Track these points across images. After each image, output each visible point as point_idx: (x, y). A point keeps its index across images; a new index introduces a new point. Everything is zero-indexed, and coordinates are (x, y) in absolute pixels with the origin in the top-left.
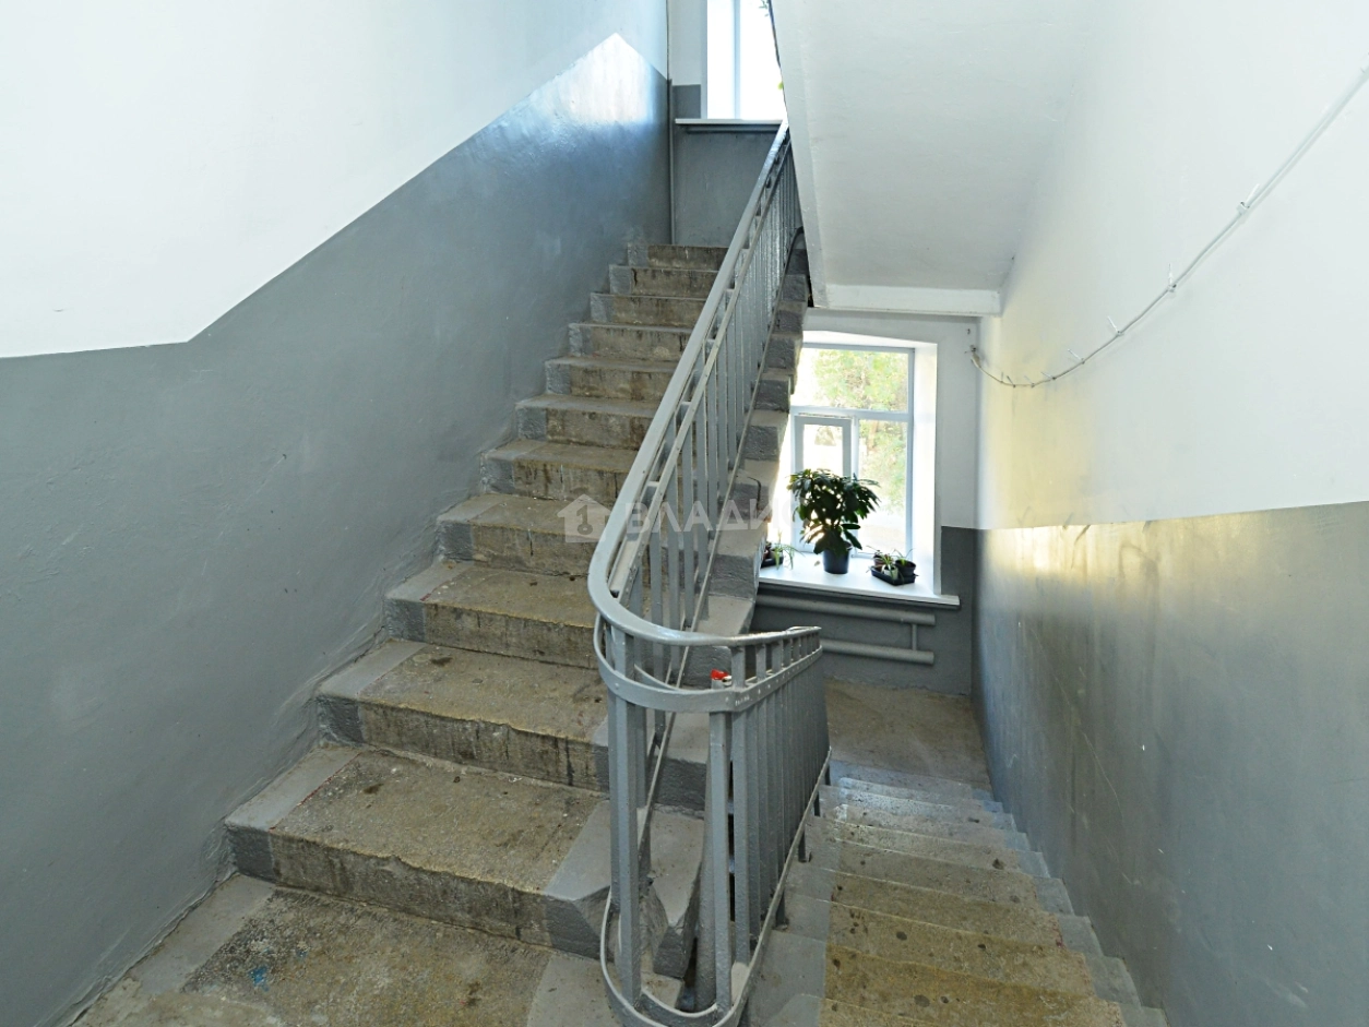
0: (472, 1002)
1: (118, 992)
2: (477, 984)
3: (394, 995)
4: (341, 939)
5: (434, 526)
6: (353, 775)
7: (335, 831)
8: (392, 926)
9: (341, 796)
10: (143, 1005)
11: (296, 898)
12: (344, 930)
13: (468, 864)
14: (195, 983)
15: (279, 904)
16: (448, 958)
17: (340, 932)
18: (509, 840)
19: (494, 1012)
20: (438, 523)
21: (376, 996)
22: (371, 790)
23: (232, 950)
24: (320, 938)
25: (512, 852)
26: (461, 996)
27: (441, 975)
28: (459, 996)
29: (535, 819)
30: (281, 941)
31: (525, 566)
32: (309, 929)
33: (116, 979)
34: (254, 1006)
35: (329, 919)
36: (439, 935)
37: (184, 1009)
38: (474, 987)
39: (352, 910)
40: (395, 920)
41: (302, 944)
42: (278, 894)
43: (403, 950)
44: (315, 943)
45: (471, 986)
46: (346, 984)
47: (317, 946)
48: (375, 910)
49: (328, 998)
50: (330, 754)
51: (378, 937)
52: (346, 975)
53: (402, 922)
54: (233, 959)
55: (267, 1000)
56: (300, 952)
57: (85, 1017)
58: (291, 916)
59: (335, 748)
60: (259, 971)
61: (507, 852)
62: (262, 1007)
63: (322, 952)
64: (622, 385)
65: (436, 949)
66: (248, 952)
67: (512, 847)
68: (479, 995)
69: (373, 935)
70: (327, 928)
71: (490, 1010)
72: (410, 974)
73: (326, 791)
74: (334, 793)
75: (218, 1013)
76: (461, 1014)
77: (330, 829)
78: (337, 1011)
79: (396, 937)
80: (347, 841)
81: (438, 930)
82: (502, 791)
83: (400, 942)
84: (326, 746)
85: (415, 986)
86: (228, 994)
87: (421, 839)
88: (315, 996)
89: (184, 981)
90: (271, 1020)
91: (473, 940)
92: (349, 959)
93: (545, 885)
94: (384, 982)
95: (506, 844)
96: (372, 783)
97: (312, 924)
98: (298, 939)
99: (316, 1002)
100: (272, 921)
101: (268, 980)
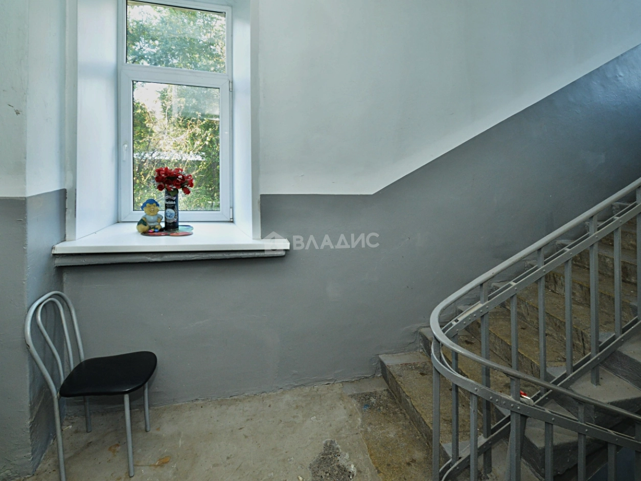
0: (409, 464)
1: (338, 385)
2: (415, 461)
3: (391, 441)
4: (392, 415)
5: (490, 287)
6: (422, 366)
7: (401, 378)
8: (407, 423)
9: (412, 370)
10: (340, 392)
11: (391, 395)
12: (395, 413)
13: (428, 416)
14: (352, 396)
15: (386, 393)
16: (414, 446)
17: (393, 413)
18: (448, 420)
19: (413, 473)
20: (492, 286)
21: (386, 437)
22: (422, 374)
23: (366, 395)
24: (387, 410)
25: (446, 425)
26: (408, 459)
27: (408, 448)
28: (407, 459)
29: (465, 421)
30: (378, 402)
31: (525, 319)
32: (387, 406)
33: (339, 381)
34: (359, 412)
35: (393, 407)
36: (418, 437)
37: (346, 400)
38: (414, 461)
39: (401, 410)
40: (410, 422)
41: (381, 408)
42: (387, 390)
43: (404, 432)
44: (385, 410)
45: (413, 460)
46: (382, 427)
47: (384, 411)
48: (407, 415)
49: (375, 426)
50: (421, 356)
51: (401, 423)
52: (384, 425)
53: (411, 424)
54: (364, 398)
55: (363, 414)
56: (379, 409)
57: (328, 385)
58: (385, 398)
59: (424, 355)
60: (367, 405)
61: (444, 423)
62: (360, 415)
63: (384, 414)
64: (631, 242)
65: (413, 440)
66: (369, 399)
67: (447, 423)
68: (413, 464)
69: (400, 421)
70: (391, 409)
71: (412, 471)
72: (400, 440)
73: (410, 365)
74: (411, 368)
75: (351, 407)
76: (403, 464)
77: (400, 376)
78: (374, 432)
79: (406, 427)
80: (402, 383)
81: (418, 436)
82: (463, 404)
83: (405, 429)
84: (422, 353)
85: (398, 445)
86: (357, 405)
87: (422, 398)
88: (373, 423)
89: (351, 394)
90: (359, 419)
91: (426, 448)
92: (389, 422)
93: (445, 443)
94: (392, 435)
95: (446, 420)
96: (425, 372)
97: (389, 405)
98: (382, 405)
99: (372, 424)
100: (380, 396)
101: (367, 409)
